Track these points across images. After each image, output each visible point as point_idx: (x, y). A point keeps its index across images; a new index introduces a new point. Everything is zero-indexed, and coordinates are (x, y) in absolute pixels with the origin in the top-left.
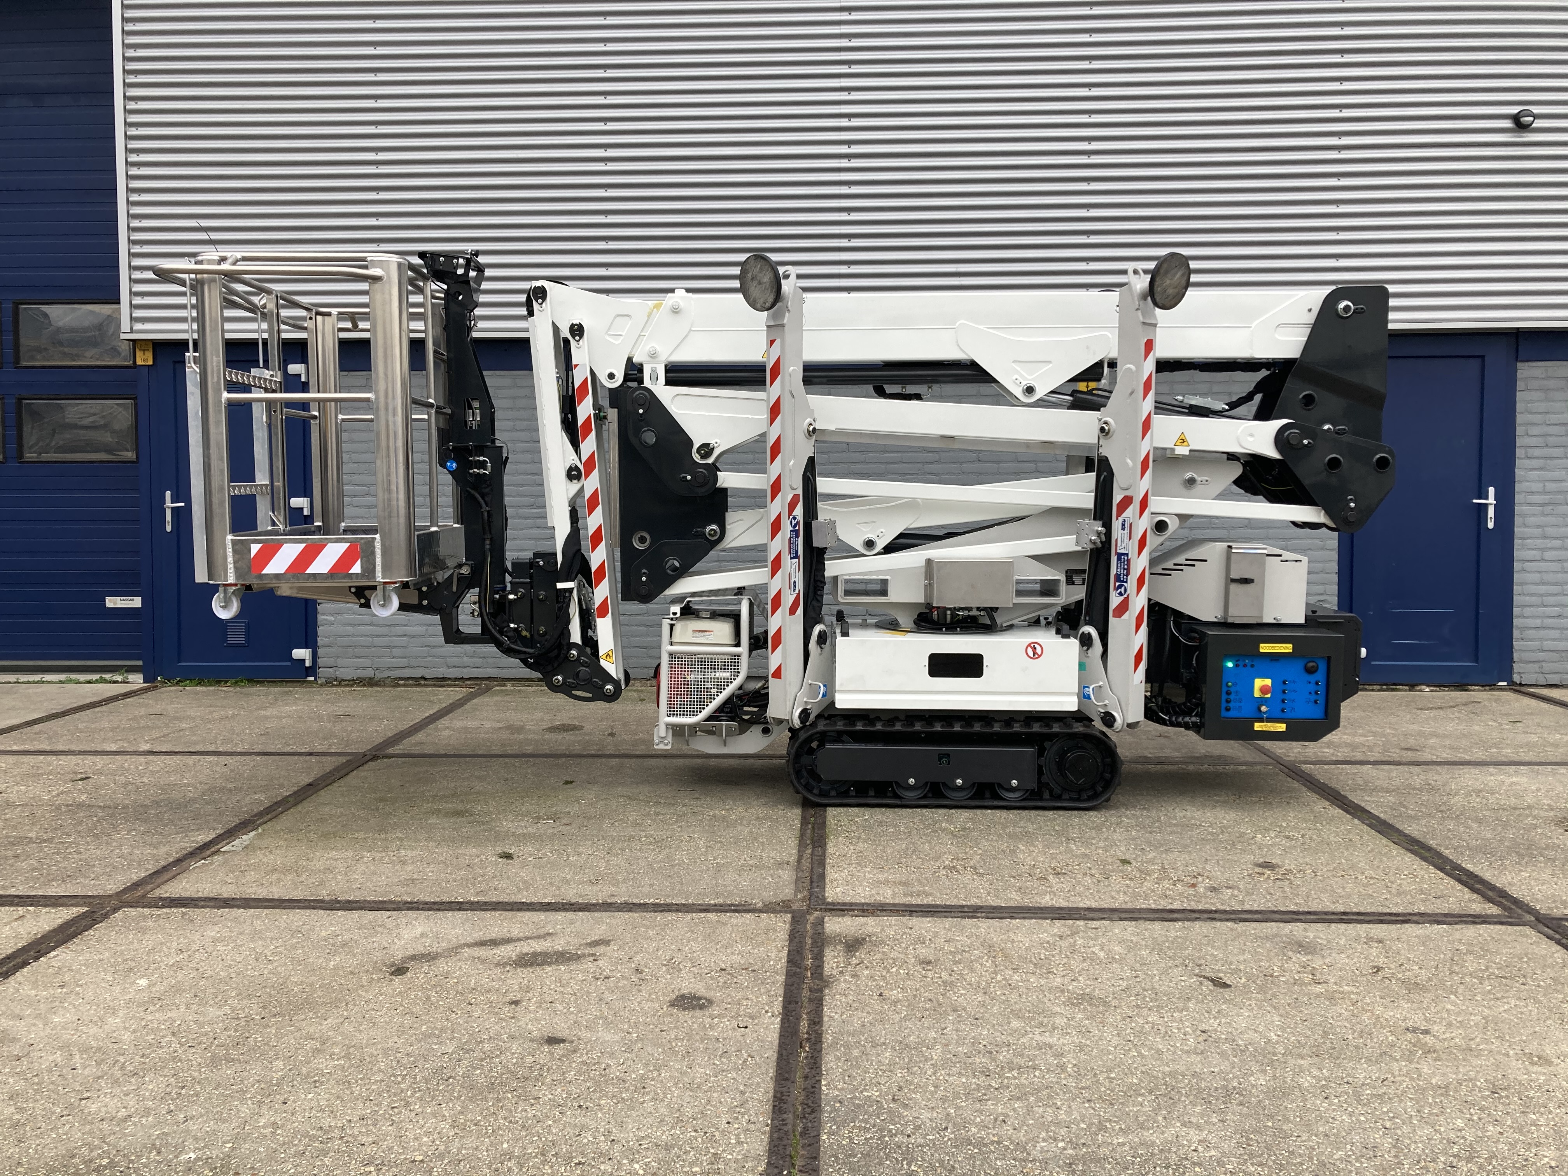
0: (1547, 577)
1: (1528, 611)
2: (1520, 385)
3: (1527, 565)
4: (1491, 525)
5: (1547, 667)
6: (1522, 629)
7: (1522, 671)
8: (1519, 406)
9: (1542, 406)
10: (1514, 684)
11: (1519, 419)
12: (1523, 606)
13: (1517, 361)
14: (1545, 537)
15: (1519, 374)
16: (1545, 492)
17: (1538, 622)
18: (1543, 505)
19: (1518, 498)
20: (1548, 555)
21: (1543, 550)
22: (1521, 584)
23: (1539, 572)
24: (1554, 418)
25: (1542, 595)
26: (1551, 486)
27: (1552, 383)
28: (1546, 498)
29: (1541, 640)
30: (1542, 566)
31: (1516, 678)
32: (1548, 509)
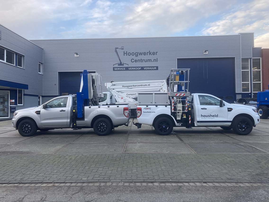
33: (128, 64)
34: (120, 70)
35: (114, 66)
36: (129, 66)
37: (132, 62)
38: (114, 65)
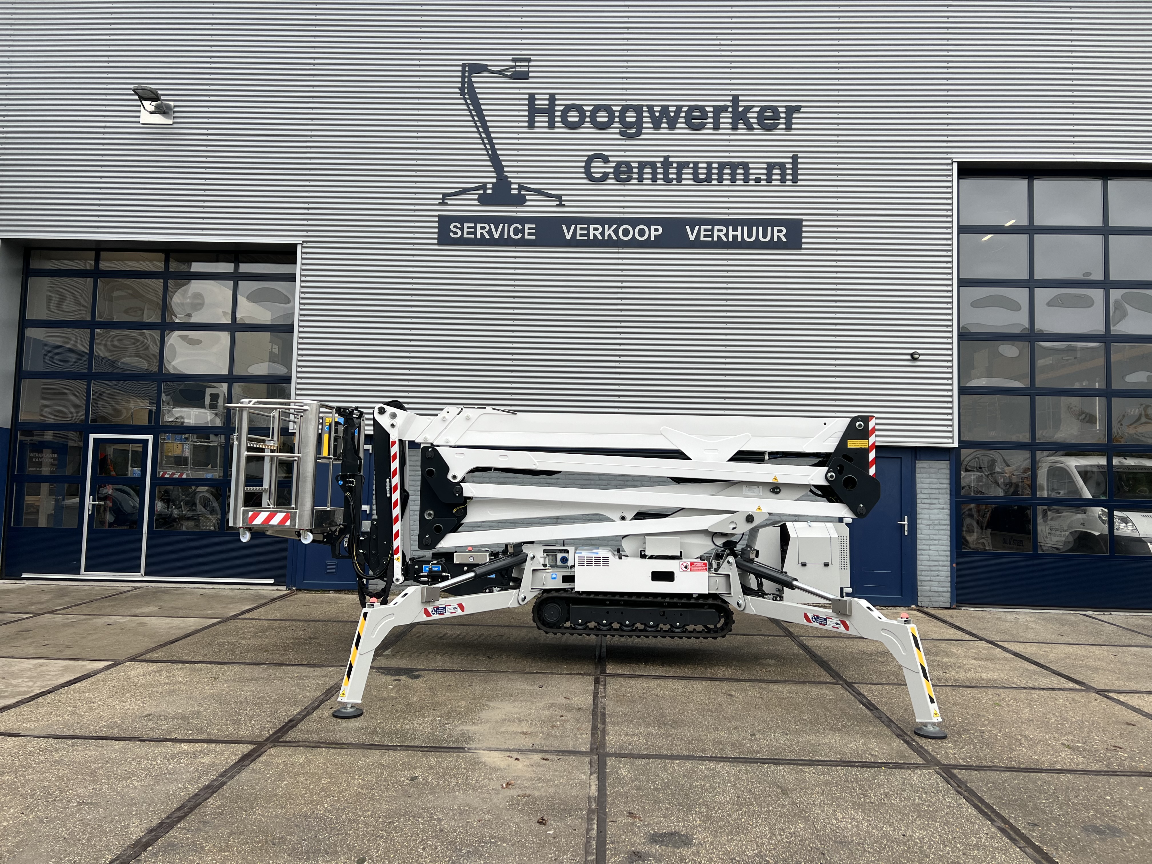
0: (932, 558)
1: (924, 573)
2: (918, 471)
3: (923, 552)
4: (906, 533)
5: (933, 599)
6: (922, 581)
7: (922, 600)
8: (918, 480)
9: (928, 481)
10: (919, 606)
11: (918, 486)
12: (922, 571)
13: (916, 459)
14: (930, 539)
15: (917, 466)
16: (930, 519)
17: (928, 578)
18: (930, 525)
19: (919, 521)
20: (932, 548)
21: (929, 545)
22: (921, 561)
23: (929, 555)
24: (934, 486)
25: (930, 566)
26: (932, 517)
27: (932, 470)
28: (931, 522)
29: (930, 587)
30: (930, 552)
31: (919, 604)
32: (931, 527)
33: (559, 198)
34: (491, 242)
35: (443, 204)
36: (569, 210)
37: (589, 176)
38: (445, 196)
